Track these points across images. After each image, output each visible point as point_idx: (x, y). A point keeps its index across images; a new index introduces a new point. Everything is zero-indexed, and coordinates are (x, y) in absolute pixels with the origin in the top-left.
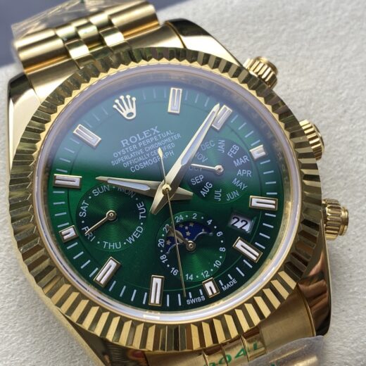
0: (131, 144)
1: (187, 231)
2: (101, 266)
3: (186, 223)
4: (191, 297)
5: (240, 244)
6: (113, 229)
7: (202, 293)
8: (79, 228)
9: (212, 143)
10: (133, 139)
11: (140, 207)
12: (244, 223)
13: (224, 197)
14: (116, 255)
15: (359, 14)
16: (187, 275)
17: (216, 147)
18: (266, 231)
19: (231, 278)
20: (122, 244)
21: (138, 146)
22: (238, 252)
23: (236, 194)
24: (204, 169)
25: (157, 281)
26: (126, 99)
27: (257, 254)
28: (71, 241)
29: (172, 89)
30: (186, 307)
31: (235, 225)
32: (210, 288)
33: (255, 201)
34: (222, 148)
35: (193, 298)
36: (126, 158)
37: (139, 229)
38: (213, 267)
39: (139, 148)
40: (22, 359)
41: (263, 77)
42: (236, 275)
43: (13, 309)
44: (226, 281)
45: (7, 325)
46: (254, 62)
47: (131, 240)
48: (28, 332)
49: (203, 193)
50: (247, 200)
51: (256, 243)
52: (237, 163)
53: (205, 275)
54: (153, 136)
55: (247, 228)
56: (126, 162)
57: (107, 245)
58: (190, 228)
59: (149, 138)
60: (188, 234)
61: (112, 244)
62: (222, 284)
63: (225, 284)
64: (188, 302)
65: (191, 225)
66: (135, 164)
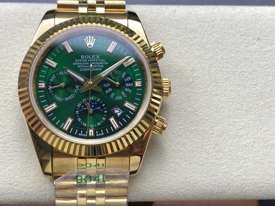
0: (85, 59)
1: (93, 105)
2: (49, 104)
3: (94, 101)
4: (81, 133)
5: (112, 120)
6: (61, 91)
7: (87, 133)
8: (47, 85)
9: (120, 72)
10: (87, 57)
11: (77, 87)
12: (119, 111)
13: (115, 97)
14: (58, 103)
15: (220, 41)
16: (84, 123)
17: (121, 75)
18: (126, 119)
19: (102, 132)
20: (62, 99)
21: (87, 60)
22: (110, 123)
23: (120, 98)
24: (111, 82)
25: (70, 120)
26: (91, 38)
27: (118, 127)
28: (42, 89)
29: (113, 42)
30: (77, 136)
31: (115, 111)
32: (91, 133)
33: (127, 104)
34: (123, 76)
35: (82, 133)
36: (80, 63)
37: (72, 96)
38: (96, 124)
39: (88, 62)
40: (6, 131)
41: (157, 52)
42: (105, 132)
43: (11, 108)
44: (99, 132)
45: (6, 114)
46: (156, 44)
47: (67, 99)
48: (13, 120)
49: (106, 92)
50: (124, 103)
51: (120, 122)
52: (127, 85)
53: (92, 126)
54: (96, 59)
55: (119, 114)
56: (79, 65)
57: (56, 97)
58: (94, 104)
59: (94, 59)
60: (93, 106)
61: (58, 97)
62: (97, 133)
63: (98, 133)
64: (80, 134)
65: (96, 103)
66: (83, 68)
